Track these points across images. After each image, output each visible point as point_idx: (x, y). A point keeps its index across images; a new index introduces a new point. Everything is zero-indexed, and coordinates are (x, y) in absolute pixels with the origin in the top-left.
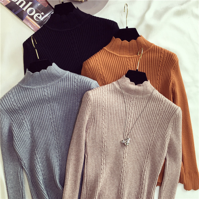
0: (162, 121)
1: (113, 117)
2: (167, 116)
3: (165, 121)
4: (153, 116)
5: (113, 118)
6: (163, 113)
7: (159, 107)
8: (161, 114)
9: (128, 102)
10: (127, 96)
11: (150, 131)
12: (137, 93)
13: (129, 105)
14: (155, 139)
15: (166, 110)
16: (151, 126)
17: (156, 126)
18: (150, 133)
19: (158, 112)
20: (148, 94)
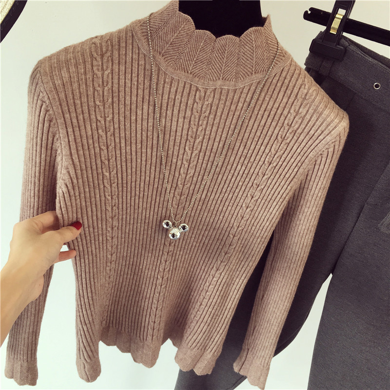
0: (283, 159)
1: (134, 149)
2: (302, 146)
3: (293, 160)
4: (260, 143)
5: (134, 154)
6: (293, 137)
7: (282, 118)
8: (284, 137)
9: (187, 103)
10: (183, 83)
11: (246, 183)
12: (217, 73)
13: (190, 113)
14: (258, 204)
15: (303, 126)
16: (252, 171)
17: (264, 172)
18: (246, 190)
19: (278, 133)
20: (255, 73)
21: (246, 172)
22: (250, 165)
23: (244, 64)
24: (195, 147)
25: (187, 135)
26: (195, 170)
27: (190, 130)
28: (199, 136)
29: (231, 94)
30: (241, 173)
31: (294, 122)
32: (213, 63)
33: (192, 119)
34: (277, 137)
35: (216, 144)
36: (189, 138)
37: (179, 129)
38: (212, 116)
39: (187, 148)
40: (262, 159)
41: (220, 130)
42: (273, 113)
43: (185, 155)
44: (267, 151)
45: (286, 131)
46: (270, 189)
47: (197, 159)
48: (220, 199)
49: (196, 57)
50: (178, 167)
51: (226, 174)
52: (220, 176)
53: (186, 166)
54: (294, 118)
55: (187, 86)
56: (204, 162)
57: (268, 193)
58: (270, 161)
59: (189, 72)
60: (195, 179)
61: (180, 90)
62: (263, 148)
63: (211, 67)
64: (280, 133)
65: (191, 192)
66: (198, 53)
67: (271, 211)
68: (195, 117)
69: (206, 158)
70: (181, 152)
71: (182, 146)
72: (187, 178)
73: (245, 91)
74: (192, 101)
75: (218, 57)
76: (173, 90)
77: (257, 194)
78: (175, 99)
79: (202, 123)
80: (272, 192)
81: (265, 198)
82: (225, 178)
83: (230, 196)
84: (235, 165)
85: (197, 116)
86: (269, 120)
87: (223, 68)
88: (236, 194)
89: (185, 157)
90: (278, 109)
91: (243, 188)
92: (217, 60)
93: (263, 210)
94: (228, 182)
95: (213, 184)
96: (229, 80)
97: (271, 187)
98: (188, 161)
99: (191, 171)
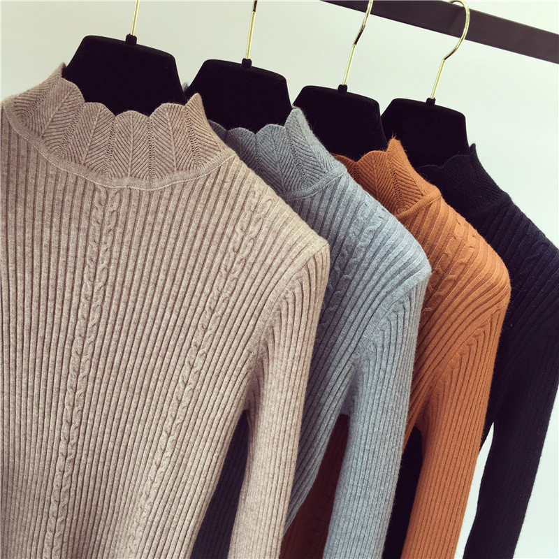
6: (243, 269)
7: (225, 240)
8: (230, 270)
9: (81, 208)
10: (75, 177)
11: (180, 341)
12: (123, 166)
13: (86, 222)
14: (201, 379)
15: (255, 252)
16: (187, 321)
17: (206, 324)
18: (182, 354)
19: (221, 263)
20: (178, 170)
21: (179, 323)
22: (183, 311)
23: (160, 155)
24: (97, 277)
25: (85, 256)
26: (101, 315)
27: (89, 249)
28: (103, 259)
29: (145, 199)
30: (171, 324)
31: (243, 245)
32: (115, 150)
33: (91, 232)
34: (219, 269)
35: (129, 274)
36: (88, 261)
37: (72, 246)
38: (119, 230)
39: (85, 276)
40: (201, 303)
41: (133, 252)
42: (210, 231)
43: (84, 287)
44: (207, 290)
45: (231, 259)
46: (216, 354)
47: (101, 296)
48: (143, 367)
49: (90, 141)
50: (74, 306)
51: (149, 325)
52: (140, 327)
53: (86, 306)
54: (242, 239)
55: (81, 182)
56: (114, 301)
57: (214, 361)
58: (212, 307)
59: (82, 162)
60: (101, 329)
61: (70, 187)
62: (200, 285)
63: (112, 158)
64: (224, 262)
65: (97, 351)
66: (91, 135)
67: (221, 391)
68: (94, 229)
69: (116, 296)
70: (77, 282)
71: (78, 272)
72: (89, 326)
73: (166, 195)
74: (89, 205)
75: (122, 143)
76: (60, 187)
77: (199, 361)
78: (63, 201)
79: (106, 239)
80: (221, 359)
81: (211, 368)
82: (147, 331)
83: (159, 362)
84: (160, 310)
85: (98, 229)
86: (206, 242)
87: (130, 159)
88: (167, 360)
89: (83, 290)
90: (217, 226)
91: (177, 350)
92: (120, 146)
93: (210, 389)
94: (152, 338)
95: (129, 339)
96: (141, 177)
97: (218, 350)
98: (89, 298)
99: (95, 316)
